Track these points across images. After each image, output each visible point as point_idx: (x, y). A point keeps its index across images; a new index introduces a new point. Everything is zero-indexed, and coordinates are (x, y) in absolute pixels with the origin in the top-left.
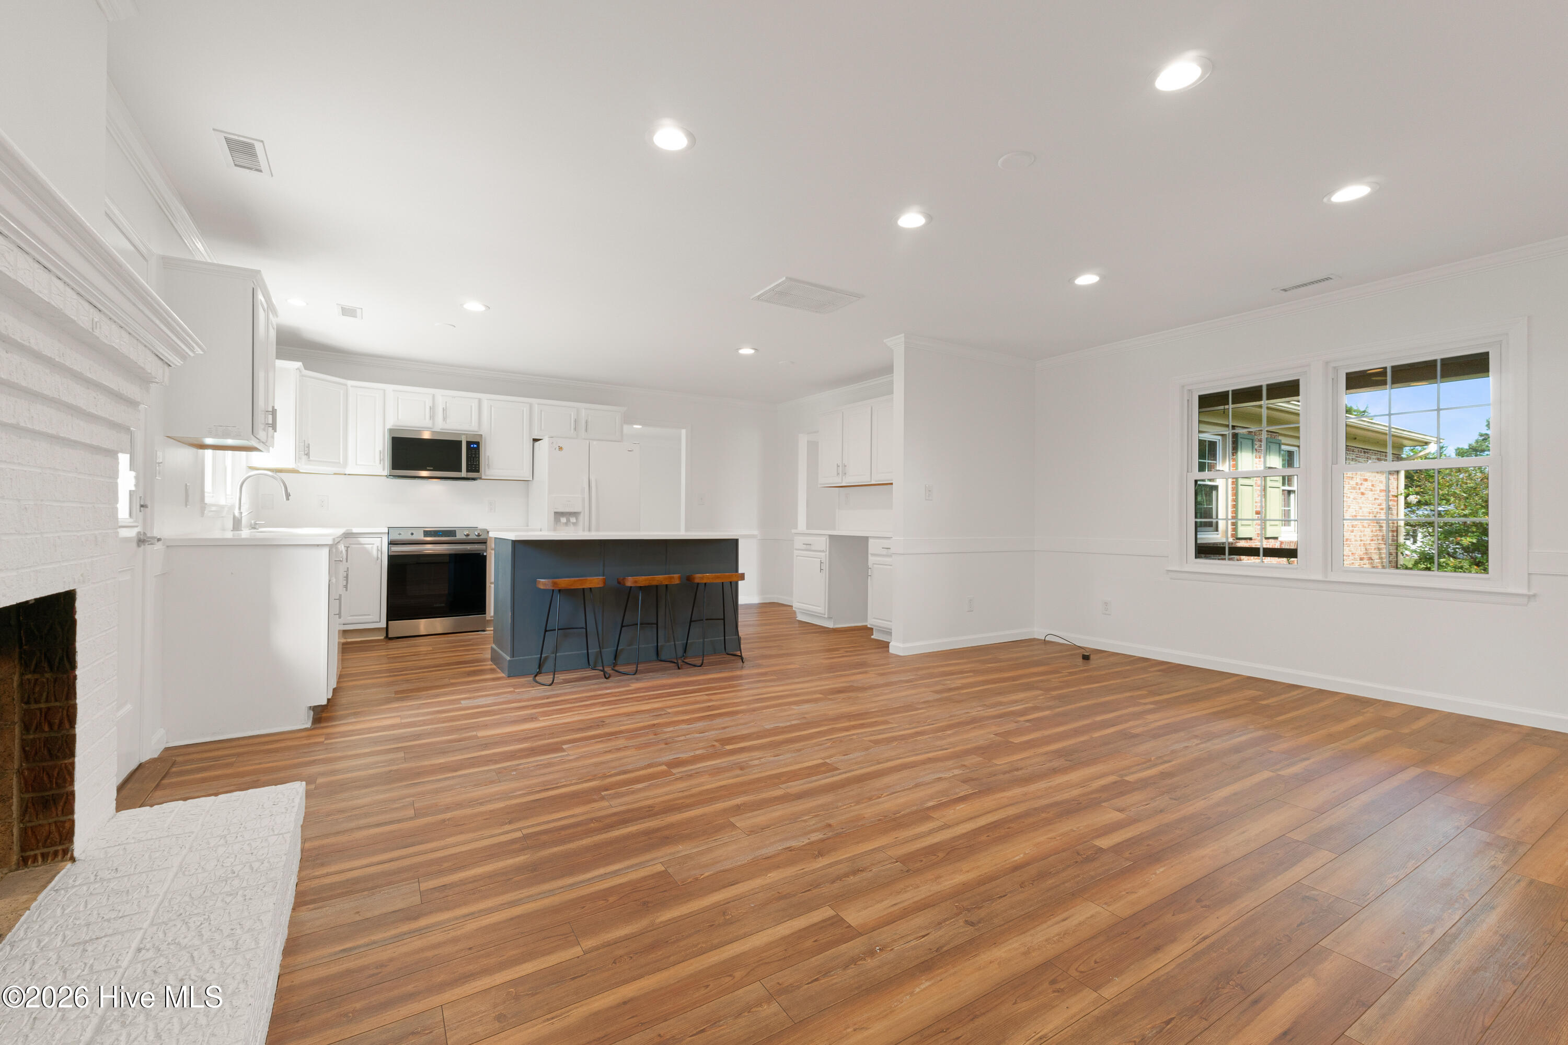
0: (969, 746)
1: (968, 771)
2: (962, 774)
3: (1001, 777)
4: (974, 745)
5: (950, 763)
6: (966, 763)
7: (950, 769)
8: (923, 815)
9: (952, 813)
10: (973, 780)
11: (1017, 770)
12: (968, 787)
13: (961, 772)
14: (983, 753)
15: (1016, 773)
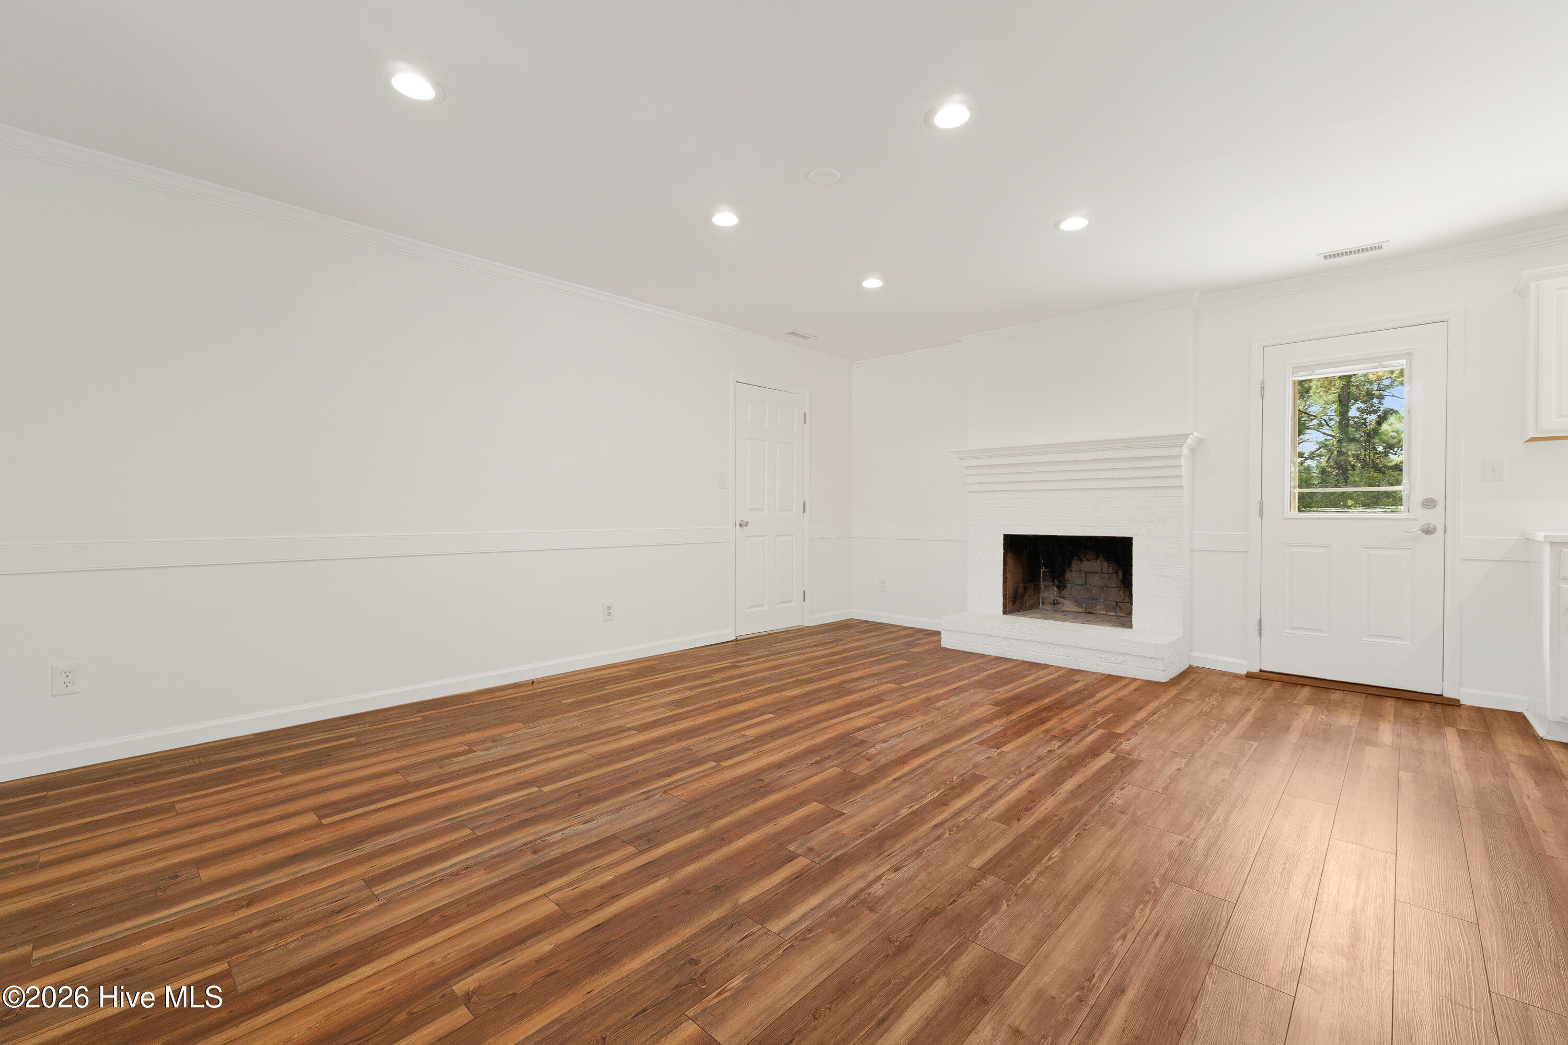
0: (872, 788)
1: (863, 754)
2: (867, 750)
3: (832, 752)
4: (866, 792)
5: (883, 760)
6: (868, 763)
7: (880, 753)
8: (883, 719)
9: (865, 721)
10: (856, 745)
11: (817, 762)
12: (859, 737)
13: (869, 751)
14: (853, 780)
15: (818, 758)
